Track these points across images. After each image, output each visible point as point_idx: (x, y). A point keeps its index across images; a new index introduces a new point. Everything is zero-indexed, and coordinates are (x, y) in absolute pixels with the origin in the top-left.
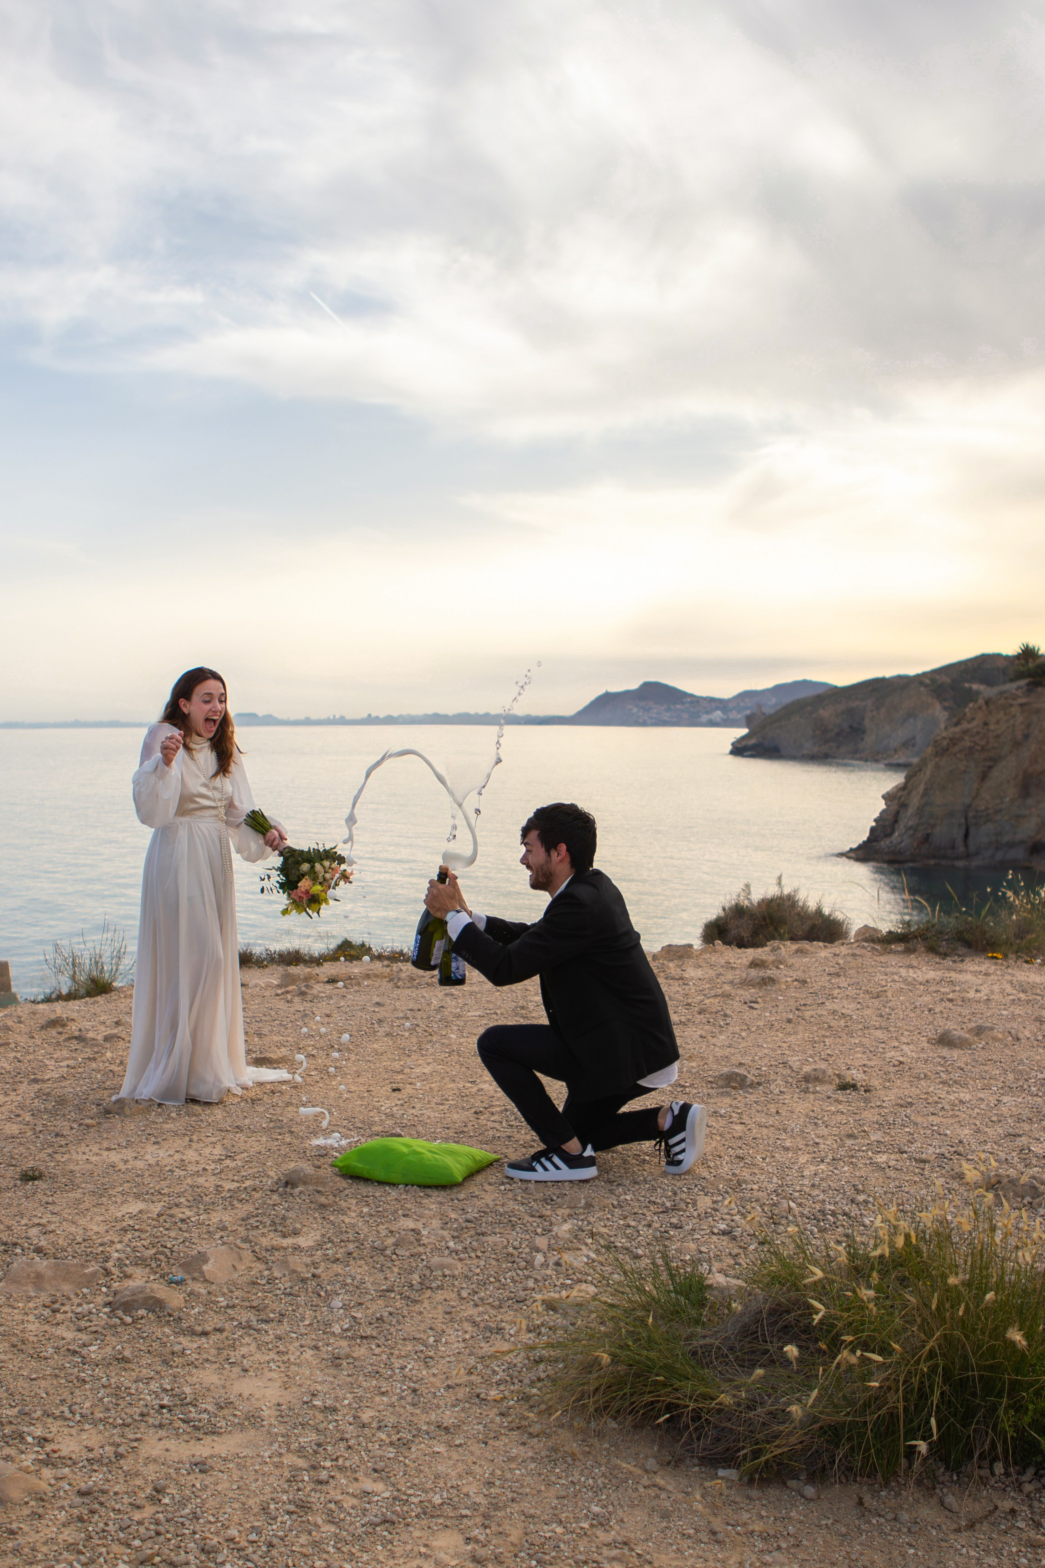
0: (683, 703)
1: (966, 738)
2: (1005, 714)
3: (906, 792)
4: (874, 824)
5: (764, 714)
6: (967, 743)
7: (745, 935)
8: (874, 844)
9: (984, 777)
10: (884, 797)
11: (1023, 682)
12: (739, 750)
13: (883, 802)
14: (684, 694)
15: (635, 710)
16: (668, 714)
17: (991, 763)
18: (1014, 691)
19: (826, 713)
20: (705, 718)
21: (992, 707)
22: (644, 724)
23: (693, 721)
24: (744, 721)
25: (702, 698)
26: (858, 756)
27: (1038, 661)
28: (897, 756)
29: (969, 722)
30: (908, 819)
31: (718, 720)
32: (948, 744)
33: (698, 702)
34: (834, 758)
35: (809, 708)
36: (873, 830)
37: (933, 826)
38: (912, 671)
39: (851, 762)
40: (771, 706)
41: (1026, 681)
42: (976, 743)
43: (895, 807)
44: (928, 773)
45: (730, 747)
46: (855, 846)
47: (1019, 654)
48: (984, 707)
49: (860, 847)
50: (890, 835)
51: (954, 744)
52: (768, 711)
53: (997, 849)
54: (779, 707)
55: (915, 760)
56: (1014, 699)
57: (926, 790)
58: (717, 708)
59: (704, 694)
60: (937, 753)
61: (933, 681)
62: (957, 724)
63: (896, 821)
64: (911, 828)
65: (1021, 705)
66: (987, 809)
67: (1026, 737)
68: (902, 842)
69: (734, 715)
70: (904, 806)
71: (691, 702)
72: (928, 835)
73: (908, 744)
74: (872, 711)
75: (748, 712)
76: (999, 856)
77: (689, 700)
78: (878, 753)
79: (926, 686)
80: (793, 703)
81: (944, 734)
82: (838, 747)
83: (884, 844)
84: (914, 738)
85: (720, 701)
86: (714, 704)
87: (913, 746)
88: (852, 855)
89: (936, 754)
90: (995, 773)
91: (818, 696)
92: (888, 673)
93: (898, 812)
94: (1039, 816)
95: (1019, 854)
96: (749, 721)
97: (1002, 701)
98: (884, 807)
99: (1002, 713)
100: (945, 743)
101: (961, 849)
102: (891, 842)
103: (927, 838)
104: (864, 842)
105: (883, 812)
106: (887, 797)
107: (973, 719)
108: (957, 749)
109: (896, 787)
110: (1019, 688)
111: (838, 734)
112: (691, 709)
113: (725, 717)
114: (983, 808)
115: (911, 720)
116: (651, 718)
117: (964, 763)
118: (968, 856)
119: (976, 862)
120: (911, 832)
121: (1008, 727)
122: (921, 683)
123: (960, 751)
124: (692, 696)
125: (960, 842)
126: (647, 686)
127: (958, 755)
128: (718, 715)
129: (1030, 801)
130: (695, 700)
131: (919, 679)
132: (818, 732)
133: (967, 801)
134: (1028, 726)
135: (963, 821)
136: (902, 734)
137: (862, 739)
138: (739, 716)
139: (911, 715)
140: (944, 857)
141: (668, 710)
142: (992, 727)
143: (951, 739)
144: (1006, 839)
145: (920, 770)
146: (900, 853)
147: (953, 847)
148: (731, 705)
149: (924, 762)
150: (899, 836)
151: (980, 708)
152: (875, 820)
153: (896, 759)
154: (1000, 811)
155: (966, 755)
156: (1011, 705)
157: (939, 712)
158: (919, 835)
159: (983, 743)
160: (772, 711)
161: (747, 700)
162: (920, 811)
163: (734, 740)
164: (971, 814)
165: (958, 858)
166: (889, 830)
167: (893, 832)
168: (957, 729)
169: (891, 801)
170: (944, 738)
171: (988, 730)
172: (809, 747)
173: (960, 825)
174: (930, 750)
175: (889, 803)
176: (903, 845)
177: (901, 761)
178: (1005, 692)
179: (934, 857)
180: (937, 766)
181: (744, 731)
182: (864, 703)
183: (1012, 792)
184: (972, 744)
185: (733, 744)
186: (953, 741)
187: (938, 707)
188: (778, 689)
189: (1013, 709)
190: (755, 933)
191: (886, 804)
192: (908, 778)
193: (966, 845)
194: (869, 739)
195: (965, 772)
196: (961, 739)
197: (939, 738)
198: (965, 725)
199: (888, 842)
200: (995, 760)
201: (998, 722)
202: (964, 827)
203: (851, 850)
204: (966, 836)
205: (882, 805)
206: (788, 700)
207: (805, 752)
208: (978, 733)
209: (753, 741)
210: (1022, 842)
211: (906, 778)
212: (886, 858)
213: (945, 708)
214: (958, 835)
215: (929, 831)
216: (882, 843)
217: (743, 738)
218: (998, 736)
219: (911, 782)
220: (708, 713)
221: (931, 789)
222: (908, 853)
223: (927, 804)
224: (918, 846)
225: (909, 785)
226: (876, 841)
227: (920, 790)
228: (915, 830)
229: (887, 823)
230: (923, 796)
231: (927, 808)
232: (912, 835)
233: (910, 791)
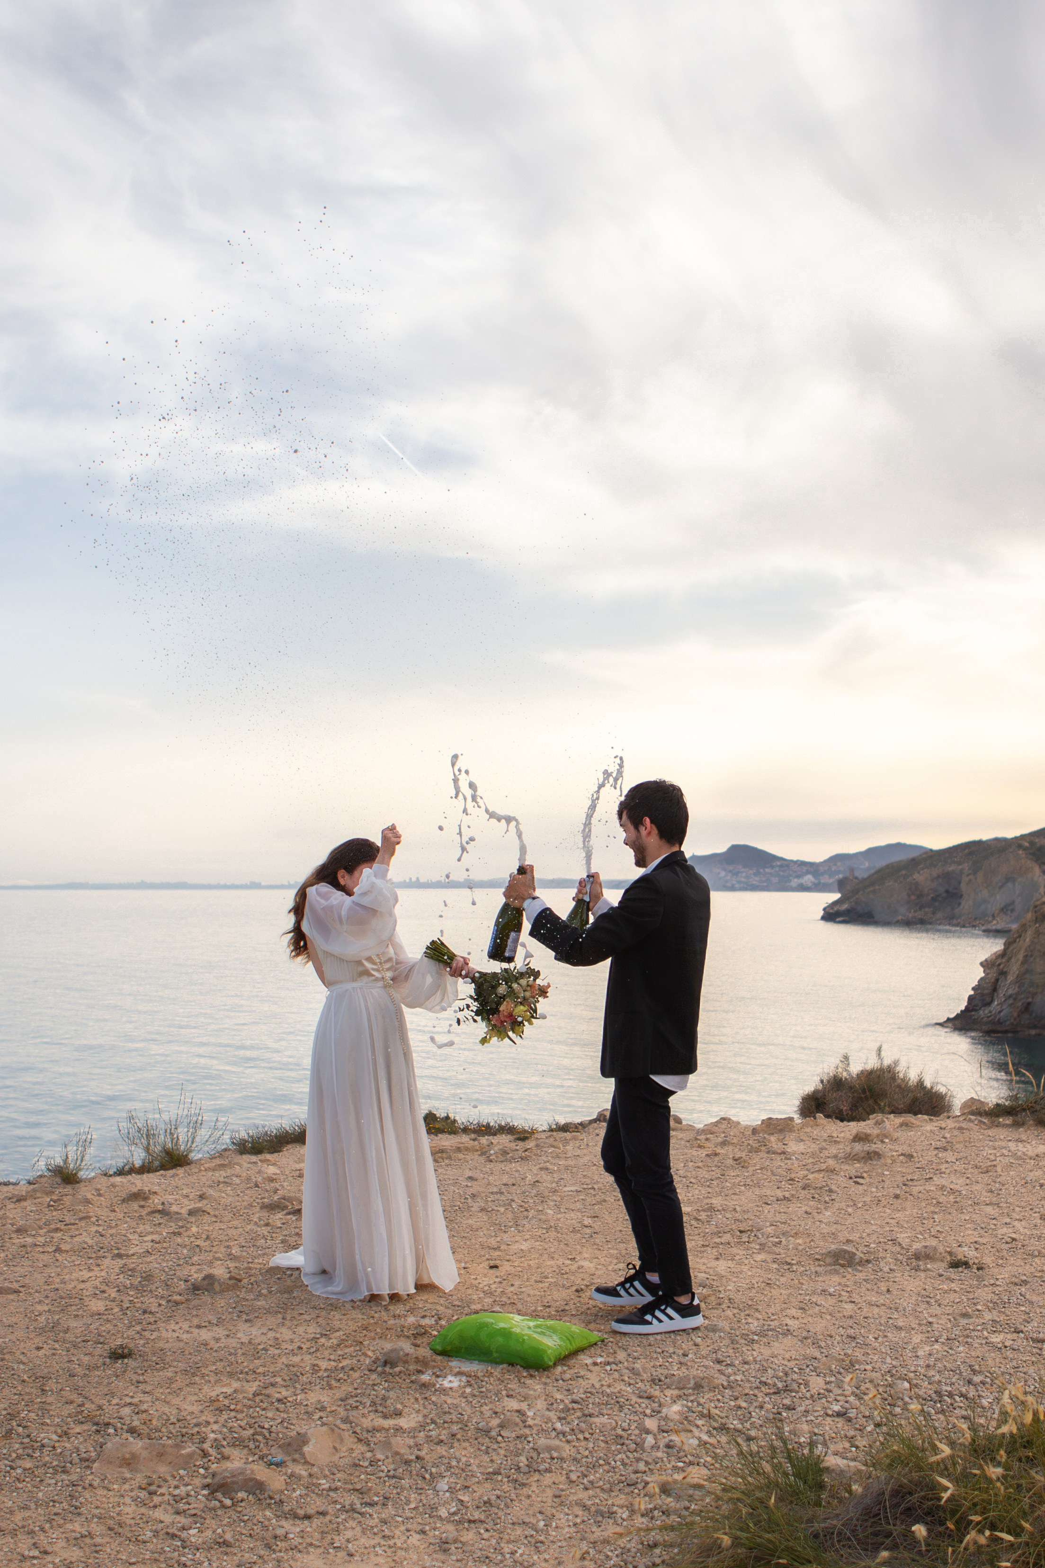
0: (772, 867)
3: (1005, 960)
4: (972, 993)
5: (856, 878)
7: (845, 1108)
8: (973, 1013)
10: (982, 964)
12: (831, 915)
13: (982, 969)
14: (774, 858)
15: (723, 874)
16: (757, 879)
19: (921, 877)
20: (795, 882)
22: (732, 889)
23: (783, 886)
24: (836, 886)
25: (792, 861)
26: (955, 922)
28: (995, 922)
30: (1007, 987)
31: (810, 885)
33: (788, 866)
34: (930, 923)
35: (904, 872)
36: (971, 998)
37: (1036, 994)
38: (1010, 833)
39: (947, 927)
40: (863, 870)
43: (993, 974)
44: (1028, 940)
45: (822, 913)
46: (952, 1016)
49: (958, 1017)
50: (989, 1004)
52: (861, 874)
54: (873, 871)
55: (1014, 926)
57: (1026, 956)
58: (808, 872)
59: (795, 859)
60: (1037, 918)
61: (1032, 843)
63: (995, 990)
64: (1010, 996)
68: (1000, 1012)
69: (825, 879)
70: (1003, 973)
71: (781, 866)
72: (1029, 1004)
73: (1007, 909)
74: (968, 875)
75: (841, 876)
77: (778, 863)
78: (975, 919)
79: (1025, 849)
80: (888, 866)
82: (934, 913)
83: (983, 1013)
84: (1013, 903)
85: (811, 864)
86: (805, 869)
87: (1012, 911)
88: (950, 1025)
91: (913, 860)
92: (986, 835)
93: (997, 980)
96: (841, 885)
98: (983, 975)
102: (990, 1012)
103: (1027, 1007)
104: (962, 1011)
105: (982, 979)
106: (985, 965)
109: (995, 954)
111: (934, 899)
112: (782, 873)
113: (816, 882)
115: (1010, 885)
116: (739, 882)
120: (1011, 1001)
122: (1020, 846)
124: (782, 859)
126: (734, 848)
128: (809, 879)
130: (785, 865)
131: (1017, 842)
132: (913, 897)
136: (1000, 899)
137: (959, 904)
138: (831, 881)
139: (1009, 879)
141: (757, 874)
145: (1020, 937)
146: (999, 1022)
148: (822, 869)
149: (1024, 928)
150: (998, 1005)
152: (973, 989)
153: (994, 925)
157: (1039, 876)
158: (1020, 1004)
160: (865, 875)
161: (839, 864)
162: (1019, 980)
163: (826, 905)
166: (988, 999)
167: (992, 1001)
169: (989, 969)
172: (904, 912)
174: (1029, 916)
175: (988, 971)
176: (1003, 1014)
177: (999, 927)
179: (1035, 1027)
180: (1038, 933)
181: (837, 896)
182: (960, 867)
185: (824, 909)
187: (1037, 870)
188: (871, 852)
190: (854, 1106)
191: (985, 972)
192: (1007, 945)
194: (967, 904)
197: (1038, 903)
199: (986, 1012)
203: (949, 1020)
205: (980, 973)
206: (881, 863)
207: (900, 918)
209: (845, 907)
211: (1005, 944)
212: (984, 1028)
215: (1030, 1000)
216: (981, 1012)
217: (835, 903)
219: (1011, 948)
220: (798, 877)
221: (1032, 956)
222: (1008, 1023)
223: (1027, 972)
224: (1019, 1016)
225: (1008, 952)
226: (973, 1010)
227: (1021, 957)
228: (1015, 999)
229: (986, 992)
230: (1023, 963)
231: (1028, 976)
232: (1012, 1004)
233: (1010, 958)
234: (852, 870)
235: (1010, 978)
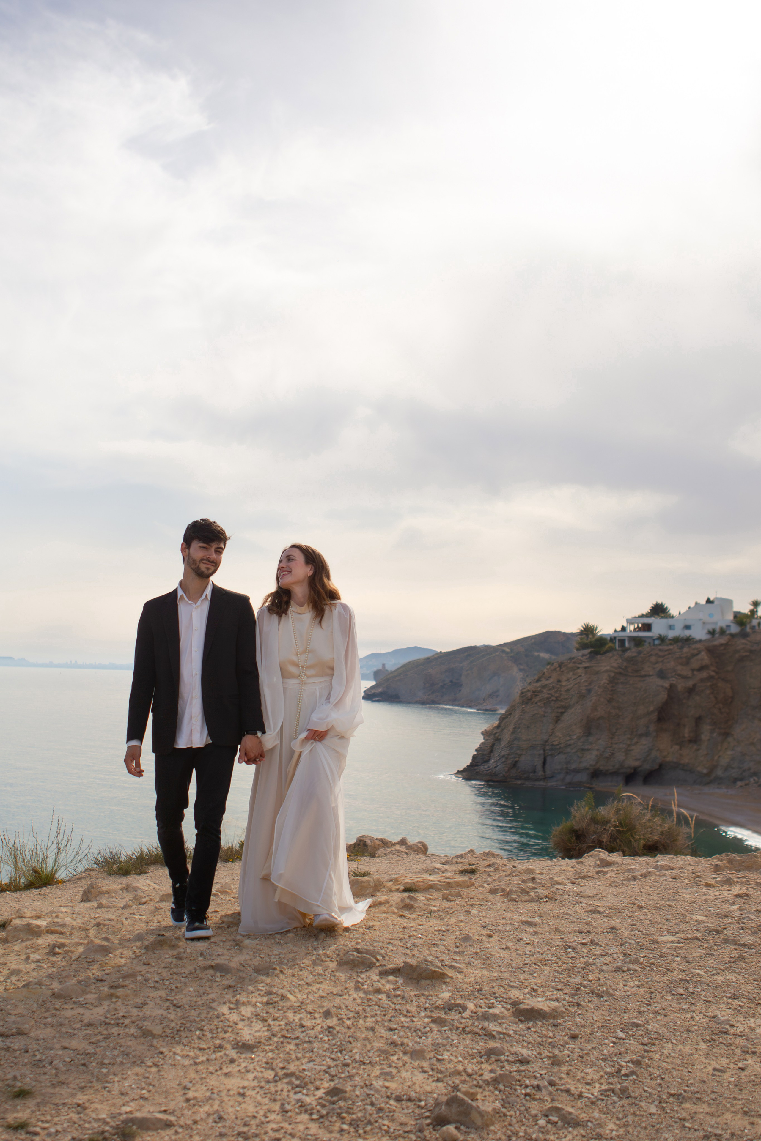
1: (545, 691)
2: (574, 674)
3: (499, 730)
4: (475, 753)
5: (387, 670)
6: (545, 694)
8: (476, 768)
9: (557, 720)
10: (482, 733)
11: (587, 651)
12: (370, 696)
13: (482, 737)
17: (563, 710)
18: (580, 658)
19: (433, 671)
21: (563, 669)
24: (372, 676)
26: (457, 703)
27: (596, 637)
28: (485, 704)
29: (547, 680)
30: (501, 750)
32: (531, 695)
35: (421, 667)
36: (474, 757)
37: (521, 755)
40: (392, 665)
41: (589, 650)
42: (552, 696)
43: (491, 741)
44: (517, 716)
46: (461, 769)
47: (582, 631)
48: (558, 669)
49: (465, 770)
50: (487, 761)
51: (536, 696)
52: (390, 668)
53: (567, 773)
54: (398, 666)
56: (580, 663)
57: (515, 728)
60: (523, 701)
61: (512, 650)
62: (538, 681)
63: (492, 751)
64: (503, 756)
65: (585, 668)
66: (560, 744)
67: (589, 691)
68: (495, 767)
70: (498, 740)
72: (516, 762)
73: (493, 695)
74: (467, 671)
75: (375, 669)
76: (568, 778)
78: (471, 701)
79: (507, 653)
80: (410, 663)
81: (529, 688)
82: (442, 696)
83: (483, 768)
84: (498, 691)
87: (497, 696)
88: (460, 775)
89: (523, 703)
90: (566, 717)
91: (428, 658)
92: (476, 643)
93: (493, 745)
94: (598, 750)
95: (583, 777)
96: (375, 675)
97: (571, 665)
98: (483, 741)
99: (571, 674)
100: (529, 694)
101: (540, 773)
102: (489, 767)
103: (515, 764)
104: (468, 766)
105: (482, 743)
106: (485, 734)
107: (550, 677)
108: (538, 699)
109: (492, 726)
110: (583, 655)
111: (442, 687)
114: (556, 743)
115: (496, 678)
117: (543, 709)
118: (545, 778)
119: (551, 783)
120: (503, 760)
121: (576, 684)
122: (503, 651)
123: (540, 701)
125: (539, 767)
127: (539, 704)
129: (591, 739)
131: (500, 648)
132: (427, 685)
133: (545, 737)
134: (590, 684)
135: (542, 752)
136: (488, 688)
137: (460, 691)
138: (368, 672)
139: (496, 674)
140: (528, 779)
142: (564, 683)
143: (534, 692)
144: (573, 766)
145: (510, 714)
146: (495, 775)
147: (535, 772)
149: (512, 708)
150: (494, 762)
151: (555, 669)
152: (476, 750)
153: (484, 706)
154: (570, 745)
155: (544, 703)
156: (578, 668)
157: (516, 672)
158: (510, 762)
159: (557, 695)
160: (393, 669)
161: (374, 660)
162: (510, 745)
164: (547, 748)
165: (537, 780)
166: (487, 758)
167: (490, 759)
168: (539, 684)
169: (489, 736)
170: (529, 691)
171: (561, 685)
172: (420, 695)
173: (540, 755)
174: (516, 701)
175: (487, 738)
176: (497, 768)
177: (488, 708)
178: (573, 658)
179: (520, 778)
180: (523, 712)
181: (373, 683)
182: (461, 664)
183: (578, 731)
184: (549, 696)
186: (536, 693)
187: (515, 669)
188: (397, 652)
189: (579, 671)
191: (484, 739)
193: (544, 771)
194: (465, 691)
195: (544, 716)
196: (541, 692)
197: (524, 690)
198: (544, 682)
199: (486, 767)
200: (566, 708)
201: (568, 680)
202: (542, 757)
203: (458, 771)
204: (544, 763)
205: (481, 740)
206: (406, 660)
207: (418, 699)
208: (553, 687)
209: (379, 690)
210: (586, 769)
211: (500, 719)
212: (484, 778)
213: (521, 670)
214: (539, 763)
215: (517, 759)
216: (482, 767)
217: (372, 688)
218: (568, 691)
219: (504, 722)
221: (519, 728)
222: (501, 775)
223: (516, 739)
224: (509, 770)
225: (502, 725)
226: (477, 766)
227: (511, 728)
228: (507, 758)
229: (485, 753)
230: (513, 733)
231: (516, 742)
232: (504, 762)
233: (503, 729)
234: (384, 665)
235: (503, 744)
